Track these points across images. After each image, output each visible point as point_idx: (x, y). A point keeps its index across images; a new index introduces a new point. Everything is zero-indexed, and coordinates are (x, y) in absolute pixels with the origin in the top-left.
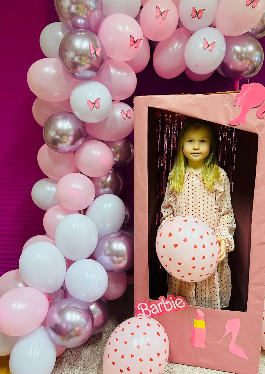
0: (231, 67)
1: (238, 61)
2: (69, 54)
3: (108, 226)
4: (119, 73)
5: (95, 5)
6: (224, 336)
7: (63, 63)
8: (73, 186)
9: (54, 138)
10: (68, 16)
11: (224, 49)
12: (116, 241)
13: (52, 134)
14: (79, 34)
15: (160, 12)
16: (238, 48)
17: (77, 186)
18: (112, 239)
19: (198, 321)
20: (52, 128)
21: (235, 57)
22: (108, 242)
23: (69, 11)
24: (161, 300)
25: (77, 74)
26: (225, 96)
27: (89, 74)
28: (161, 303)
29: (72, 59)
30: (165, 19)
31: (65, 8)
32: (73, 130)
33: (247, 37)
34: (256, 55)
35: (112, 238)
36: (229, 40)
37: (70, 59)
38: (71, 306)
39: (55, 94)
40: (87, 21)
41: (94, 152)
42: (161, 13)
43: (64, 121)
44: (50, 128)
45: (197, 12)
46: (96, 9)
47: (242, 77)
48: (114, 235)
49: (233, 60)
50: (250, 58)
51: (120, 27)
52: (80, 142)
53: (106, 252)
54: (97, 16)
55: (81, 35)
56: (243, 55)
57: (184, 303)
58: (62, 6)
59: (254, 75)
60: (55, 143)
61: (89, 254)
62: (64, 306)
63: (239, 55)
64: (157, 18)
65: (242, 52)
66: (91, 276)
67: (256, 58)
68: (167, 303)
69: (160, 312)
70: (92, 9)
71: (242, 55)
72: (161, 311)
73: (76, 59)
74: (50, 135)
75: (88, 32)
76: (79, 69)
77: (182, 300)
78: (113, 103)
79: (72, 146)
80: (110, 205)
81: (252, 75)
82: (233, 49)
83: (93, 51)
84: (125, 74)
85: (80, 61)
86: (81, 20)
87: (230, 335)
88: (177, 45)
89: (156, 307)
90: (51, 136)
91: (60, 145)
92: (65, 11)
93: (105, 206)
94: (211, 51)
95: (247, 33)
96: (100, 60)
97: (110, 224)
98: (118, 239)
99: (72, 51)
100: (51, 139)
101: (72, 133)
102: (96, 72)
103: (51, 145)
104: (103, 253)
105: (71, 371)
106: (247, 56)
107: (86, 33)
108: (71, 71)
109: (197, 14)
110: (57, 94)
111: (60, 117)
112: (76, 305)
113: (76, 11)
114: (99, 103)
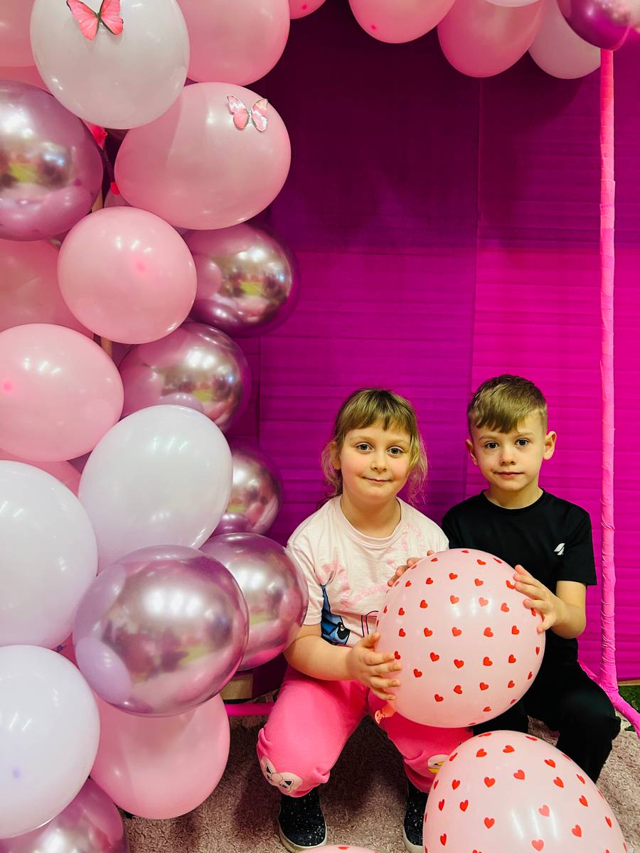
114: (118, 9)
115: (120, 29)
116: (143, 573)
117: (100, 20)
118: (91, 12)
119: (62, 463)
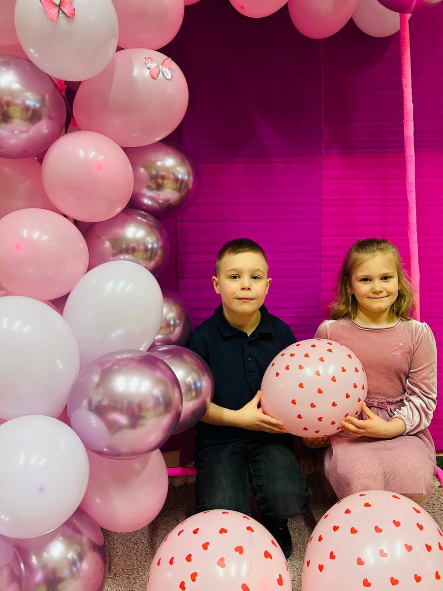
3: (113, 335)
35: (117, 362)
41: (81, 153)
114: (71, 3)
118: (54, 4)
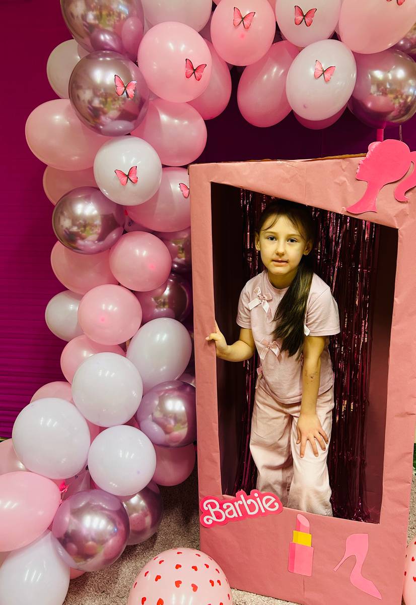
0: (369, 105)
1: (380, 95)
2: (85, 93)
3: (162, 370)
4: (176, 121)
5: (128, 8)
6: (343, 560)
7: (76, 110)
8: (104, 307)
9: (69, 231)
10: (85, 30)
11: (353, 75)
12: (172, 396)
13: (66, 223)
14: (101, 59)
15: (241, 16)
16: (378, 74)
17: (110, 308)
18: (166, 393)
19: (299, 533)
20: (65, 213)
21: (373, 89)
22: (158, 399)
23: (85, 23)
24: (240, 497)
25: (101, 127)
26: (340, 162)
27: (121, 125)
28: (240, 502)
29: (90, 102)
30: (250, 29)
31: (77, 17)
32: (100, 217)
33: (395, 54)
34: (410, 86)
35: (167, 391)
36: (362, 61)
37: (86, 102)
38: (93, 504)
39: (73, 159)
40: (115, 37)
41: (137, 252)
42: (243, 19)
43: (86, 202)
44: (62, 213)
45: (304, 14)
46: (130, 15)
47: (388, 122)
48: (170, 387)
49: (371, 94)
50: (400, 91)
51: (171, 46)
52: (113, 235)
53: (154, 414)
54: (132, 27)
55: (105, 62)
56: (388, 86)
57: (276, 504)
58: (72, 15)
59: (408, 118)
60: (71, 239)
61: (128, 416)
62: (82, 504)
63: (380, 84)
64: (236, 26)
65: (386, 80)
66: (127, 456)
67: (409, 89)
68: (249, 501)
69: (238, 515)
70: (123, 16)
71: (386, 86)
72: (241, 515)
73: (96, 103)
74: (62, 226)
75: (117, 57)
76: (103, 118)
77: (273, 499)
78: (163, 171)
79: (101, 243)
80: (165, 337)
81: (405, 118)
82: (370, 76)
83: (121, 89)
84: (186, 122)
85: (102, 106)
86: (104, 36)
87: (353, 559)
88: (275, 71)
89: (232, 508)
90: (64, 228)
91: (80, 242)
92: (78, 22)
93: (158, 337)
94: (327, 81)
95: (396, 48)
96: (137, 102)
97: (164, 368)
98: (176, 393)
99: (89, 88)
100: (64, 232)
101: (98, 222)
102: (134, 121)
103: (65, 243)
104: (150, 416)
105: (96, 601)
106: (394, 87)
107: (113, 59)
108: (92, 123)
109: (305, 17)
110: (77, 158)
111: (80, 196)
112: (101, 503)
113: (97, 22)
114: (136, 174)
115: (137, 181)
116: (163, 395)
117: (128, 178)
118: (124, 174)
119: (116, 345)
